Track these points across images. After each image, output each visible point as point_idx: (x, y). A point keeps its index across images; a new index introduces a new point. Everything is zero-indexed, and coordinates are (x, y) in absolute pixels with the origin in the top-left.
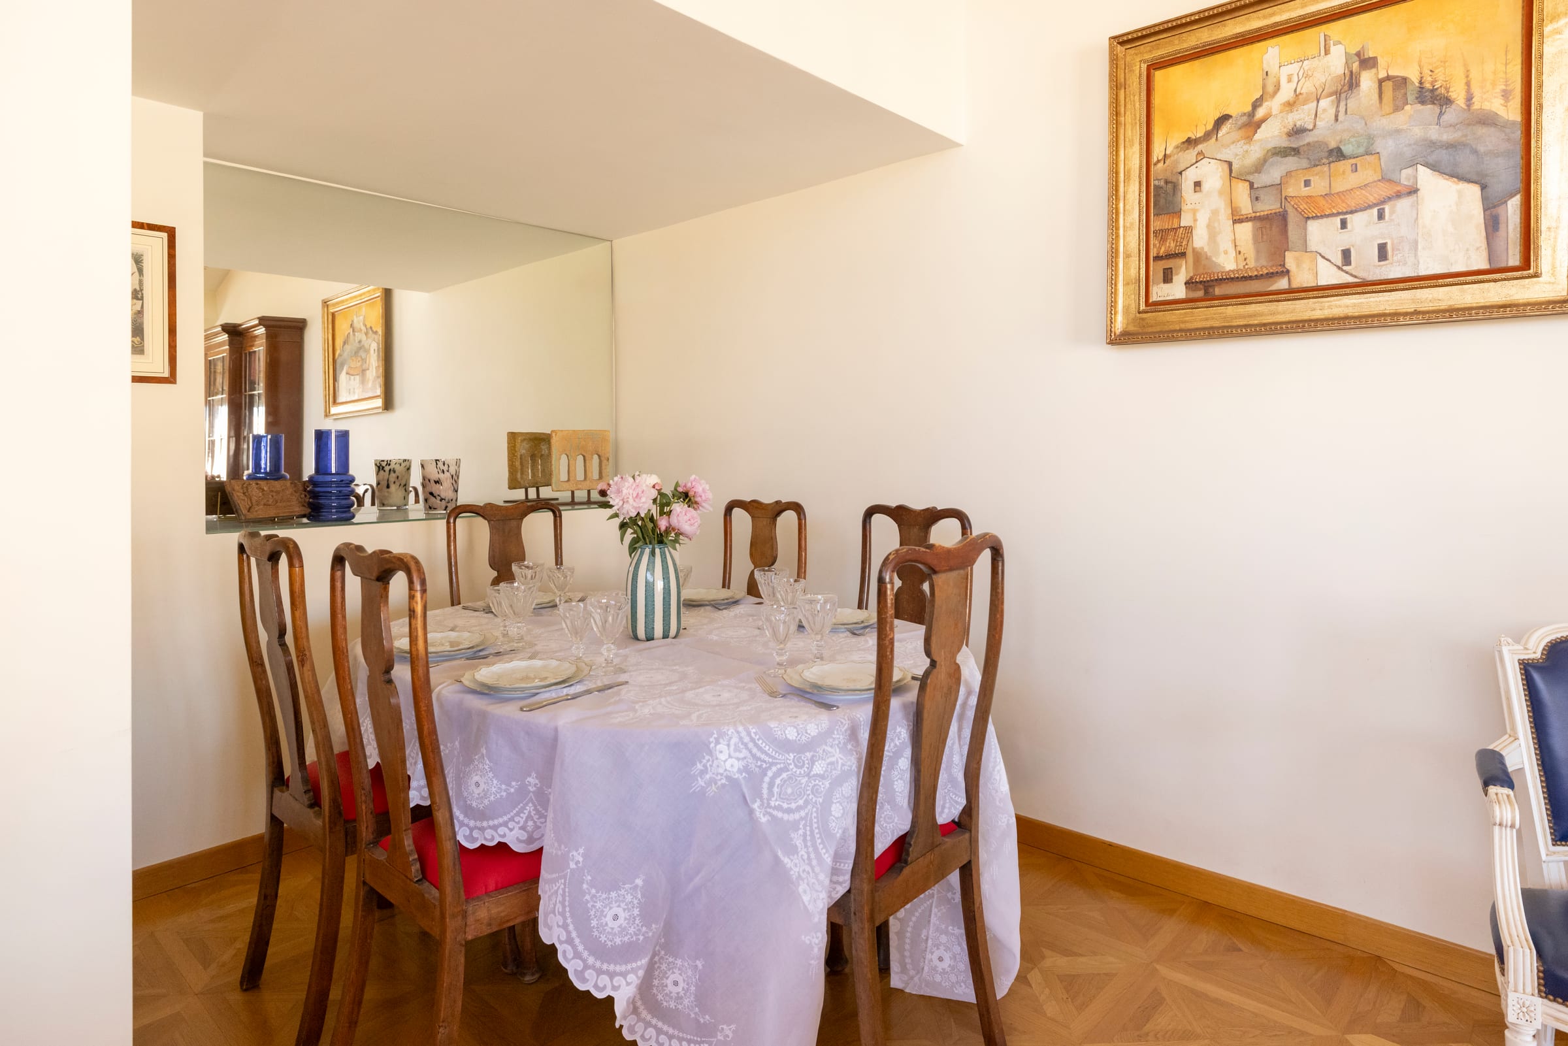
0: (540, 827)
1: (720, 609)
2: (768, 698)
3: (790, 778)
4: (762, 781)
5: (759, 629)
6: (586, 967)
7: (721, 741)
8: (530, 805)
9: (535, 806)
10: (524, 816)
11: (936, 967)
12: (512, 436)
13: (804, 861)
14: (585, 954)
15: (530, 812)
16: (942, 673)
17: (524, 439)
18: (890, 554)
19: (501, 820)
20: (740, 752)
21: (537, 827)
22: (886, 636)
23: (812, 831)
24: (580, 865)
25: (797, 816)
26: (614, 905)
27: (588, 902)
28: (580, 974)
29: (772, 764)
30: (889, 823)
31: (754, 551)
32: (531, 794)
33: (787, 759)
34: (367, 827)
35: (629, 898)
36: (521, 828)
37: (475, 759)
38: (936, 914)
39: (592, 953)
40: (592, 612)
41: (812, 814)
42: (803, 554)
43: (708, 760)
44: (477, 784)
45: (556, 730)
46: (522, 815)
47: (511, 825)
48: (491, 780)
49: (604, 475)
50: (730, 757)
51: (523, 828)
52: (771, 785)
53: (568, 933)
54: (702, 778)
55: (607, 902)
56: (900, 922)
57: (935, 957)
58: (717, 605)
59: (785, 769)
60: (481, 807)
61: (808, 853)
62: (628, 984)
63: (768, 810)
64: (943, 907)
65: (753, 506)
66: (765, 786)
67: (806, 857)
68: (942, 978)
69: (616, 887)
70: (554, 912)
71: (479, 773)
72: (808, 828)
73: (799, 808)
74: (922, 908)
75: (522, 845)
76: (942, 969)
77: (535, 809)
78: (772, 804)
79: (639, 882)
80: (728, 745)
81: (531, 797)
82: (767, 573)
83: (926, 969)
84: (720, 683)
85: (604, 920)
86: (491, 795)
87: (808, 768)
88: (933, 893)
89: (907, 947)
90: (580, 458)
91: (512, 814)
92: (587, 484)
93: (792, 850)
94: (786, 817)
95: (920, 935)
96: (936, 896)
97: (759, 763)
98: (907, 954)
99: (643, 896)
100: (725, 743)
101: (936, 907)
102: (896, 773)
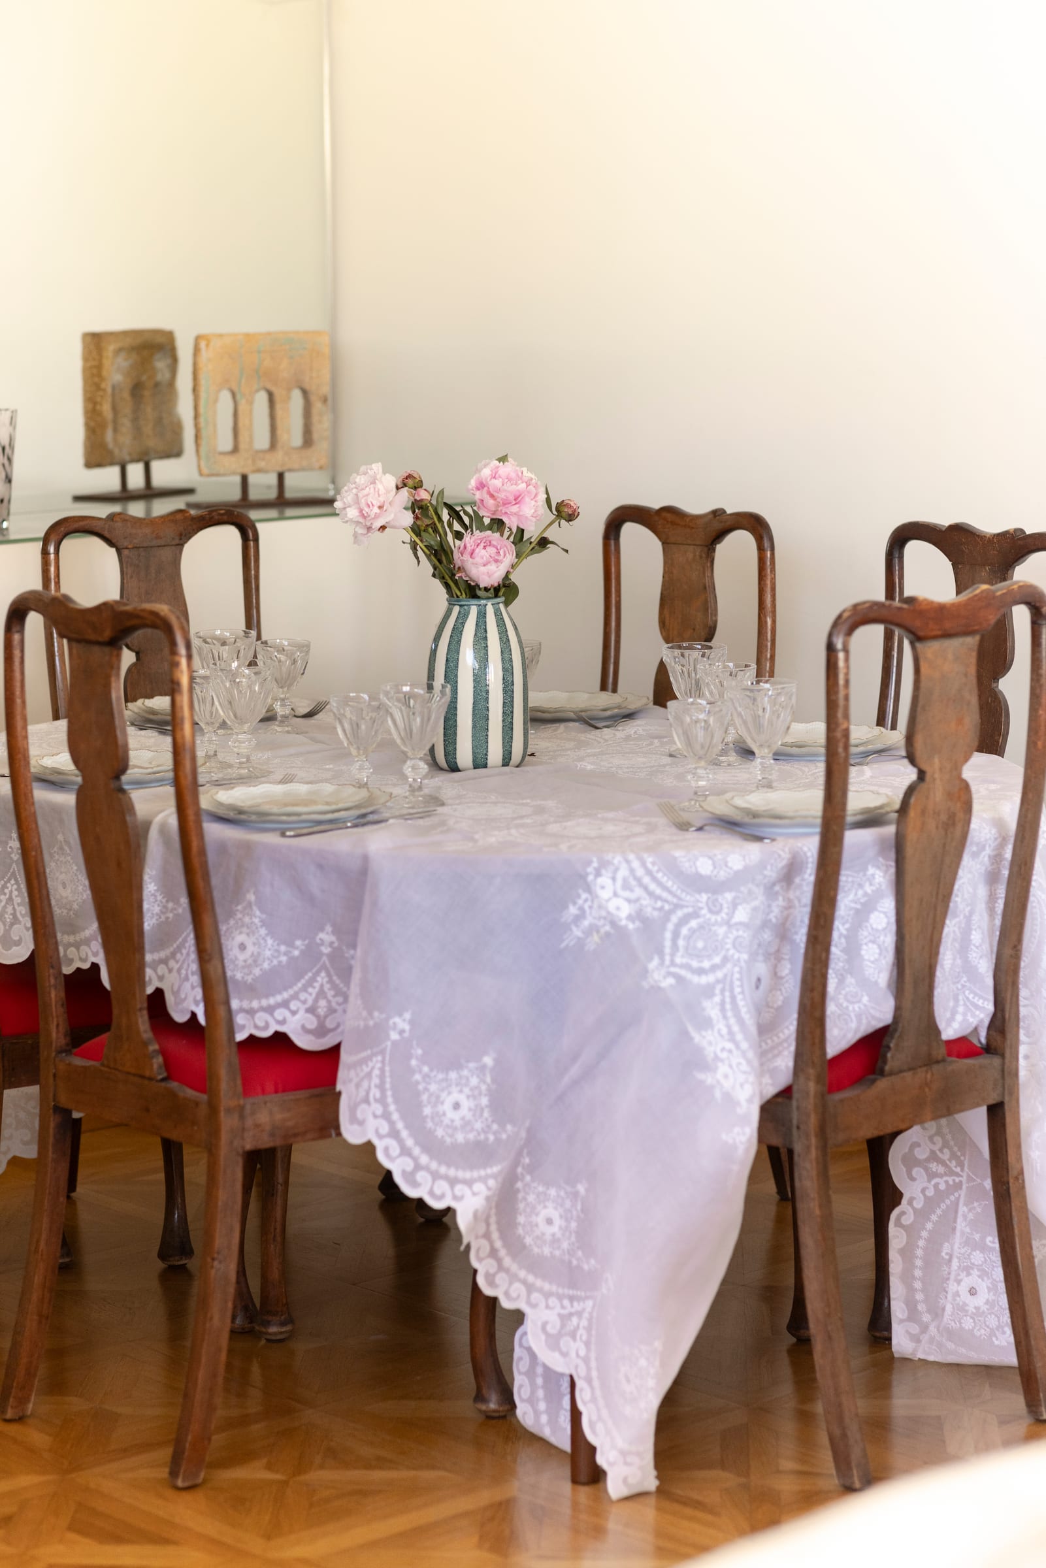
0: (335, 1011)
1: (597, 728)
2: (674, 830)
3: (701, 927)
4: (664, 929)
5: (671, 756)
6: (418, 1167)
7: (603, 871)
8: (323, 974)
9: (329, 975)
10: (313, 991)
11: (965, 1304)
12: (95, 343)
13: (722, 1036)
14: (416, 1151)
15: (322, 986)
16: (937, 791)
17: (120, 350)
18: (844, 611)
19: (279, 998)
20: (632, 890)
21: (331, 1011)
22: (837, 725)
23: (733, 998)
24: (406, 1035)
25: (711, 978)
26: (454, 1089)
27: (418, 1083)
28: (410, 1177)
29: (677, 907)
30: (853, 1003)
31: (667, 616)
32: (325, 958)
33: (698, 901)
34: (58, 1025)
35: (474, 1081)
36: (308, 1011)
37: (237, 910)
38: (965, 1216)
39: (426, 1149)
40: (388, 705)
41: (732, 975)
42: (769, 621)
43: (586, 900)
44: (242, 947)
45: (365, 858)
46: (310, 990)
47: (293, 1005)
48: (263, 939)
49: (315, 436)
50: (615, 895)
51: (311, 1010)
52: (676, 935)
53: (392, 1124)
54: (577, 926)
55: (444, 1084)
56: (905, 1231)
57: (963, 1289)
58: (590, 721)
59: (695, 915)
60: (249, 979)
61: (729, 1027)
62: (474, 1194)
63: (673, 969)
64: (976, 1204)
65: (665, 519)
66: (668, 935)
67: (724, 1031)
68: (974, 1322)
69: (458, 1067)
70: (366, 1100)
71: (245, 930)
72: (727, 994)
73: (714, 968)
74: (943, 1206)
75: (311, 1037)
76: (975, 1308)
77: (331, 981)
78: (678, 960)
79: (488, 1060)
80: (614, 879)
81: (324, 962)
82: (687, 652)
83: (949, 1308)
84: (599, 816)
85: (440, 1108)
86: (264, 961)
87: (727, 914)
88: (961, 1182)
89: (918, 1273)
90: (262, 399)
91: (296, 988)
92: (278, 460)
93: (705, 1023)
94: (695, 979)
95: (939, 1252)
96: (964, 1187)
97: (659, 904)
98: (918, 1285)
99: (494, 1080)
100: (610, 875)
101: (966, 1204)
102: (865, 933)
